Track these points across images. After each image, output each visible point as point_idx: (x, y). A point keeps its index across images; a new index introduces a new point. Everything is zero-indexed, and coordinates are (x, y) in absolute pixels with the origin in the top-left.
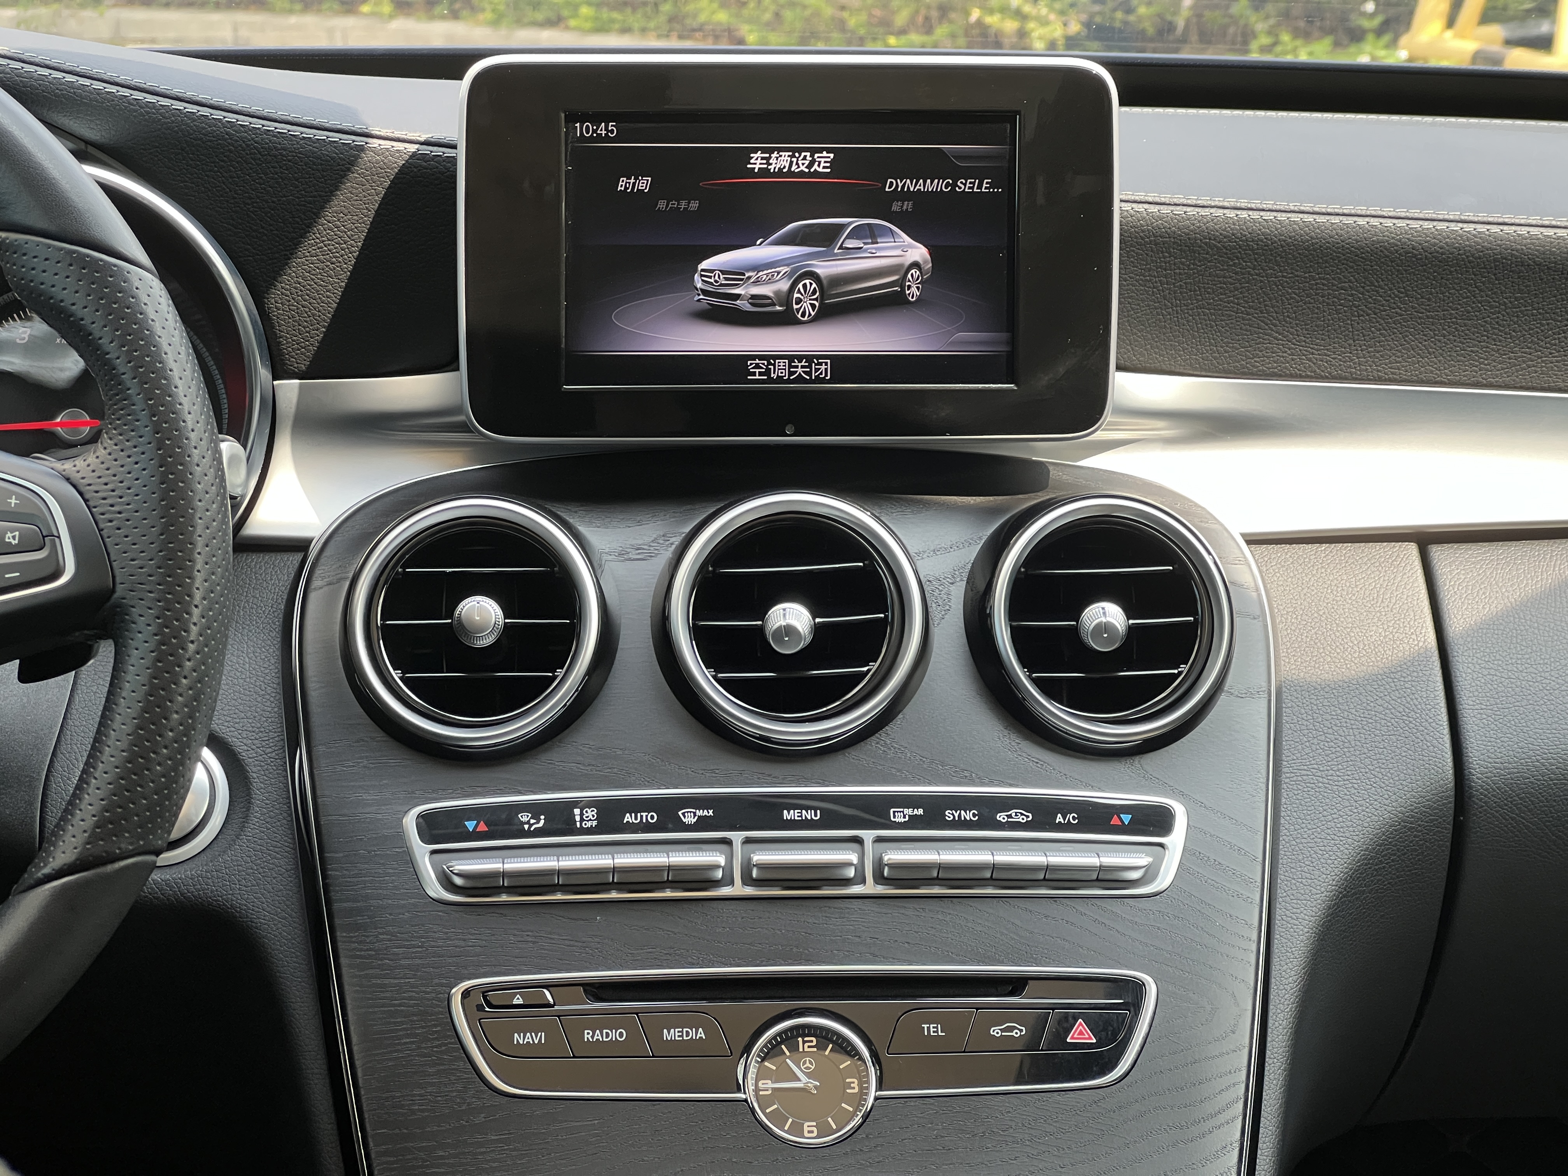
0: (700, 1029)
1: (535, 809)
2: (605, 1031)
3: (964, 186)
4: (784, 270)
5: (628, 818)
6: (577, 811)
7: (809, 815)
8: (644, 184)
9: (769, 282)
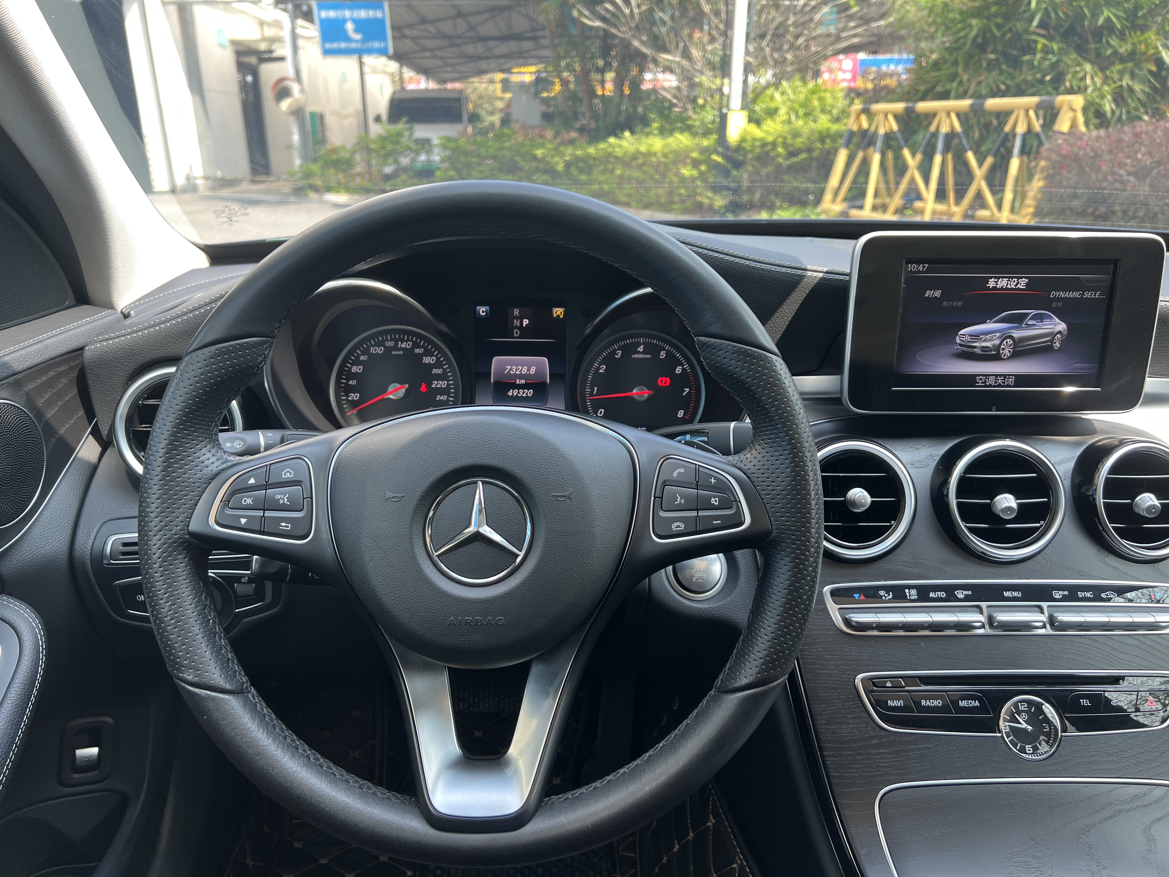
0: (977, 701)
1: (887, 589)
2: (931, 701)
3: (1087, 295)
4: (998, 334)
5: (932, 595)
6: (907, 591)
7: (1016, 594)
8: (938, 294)
9: (991, 340)
